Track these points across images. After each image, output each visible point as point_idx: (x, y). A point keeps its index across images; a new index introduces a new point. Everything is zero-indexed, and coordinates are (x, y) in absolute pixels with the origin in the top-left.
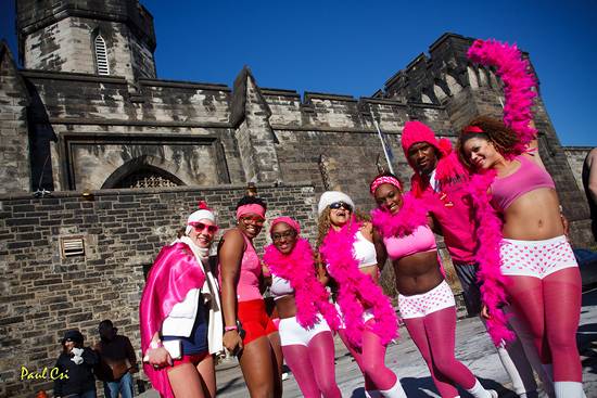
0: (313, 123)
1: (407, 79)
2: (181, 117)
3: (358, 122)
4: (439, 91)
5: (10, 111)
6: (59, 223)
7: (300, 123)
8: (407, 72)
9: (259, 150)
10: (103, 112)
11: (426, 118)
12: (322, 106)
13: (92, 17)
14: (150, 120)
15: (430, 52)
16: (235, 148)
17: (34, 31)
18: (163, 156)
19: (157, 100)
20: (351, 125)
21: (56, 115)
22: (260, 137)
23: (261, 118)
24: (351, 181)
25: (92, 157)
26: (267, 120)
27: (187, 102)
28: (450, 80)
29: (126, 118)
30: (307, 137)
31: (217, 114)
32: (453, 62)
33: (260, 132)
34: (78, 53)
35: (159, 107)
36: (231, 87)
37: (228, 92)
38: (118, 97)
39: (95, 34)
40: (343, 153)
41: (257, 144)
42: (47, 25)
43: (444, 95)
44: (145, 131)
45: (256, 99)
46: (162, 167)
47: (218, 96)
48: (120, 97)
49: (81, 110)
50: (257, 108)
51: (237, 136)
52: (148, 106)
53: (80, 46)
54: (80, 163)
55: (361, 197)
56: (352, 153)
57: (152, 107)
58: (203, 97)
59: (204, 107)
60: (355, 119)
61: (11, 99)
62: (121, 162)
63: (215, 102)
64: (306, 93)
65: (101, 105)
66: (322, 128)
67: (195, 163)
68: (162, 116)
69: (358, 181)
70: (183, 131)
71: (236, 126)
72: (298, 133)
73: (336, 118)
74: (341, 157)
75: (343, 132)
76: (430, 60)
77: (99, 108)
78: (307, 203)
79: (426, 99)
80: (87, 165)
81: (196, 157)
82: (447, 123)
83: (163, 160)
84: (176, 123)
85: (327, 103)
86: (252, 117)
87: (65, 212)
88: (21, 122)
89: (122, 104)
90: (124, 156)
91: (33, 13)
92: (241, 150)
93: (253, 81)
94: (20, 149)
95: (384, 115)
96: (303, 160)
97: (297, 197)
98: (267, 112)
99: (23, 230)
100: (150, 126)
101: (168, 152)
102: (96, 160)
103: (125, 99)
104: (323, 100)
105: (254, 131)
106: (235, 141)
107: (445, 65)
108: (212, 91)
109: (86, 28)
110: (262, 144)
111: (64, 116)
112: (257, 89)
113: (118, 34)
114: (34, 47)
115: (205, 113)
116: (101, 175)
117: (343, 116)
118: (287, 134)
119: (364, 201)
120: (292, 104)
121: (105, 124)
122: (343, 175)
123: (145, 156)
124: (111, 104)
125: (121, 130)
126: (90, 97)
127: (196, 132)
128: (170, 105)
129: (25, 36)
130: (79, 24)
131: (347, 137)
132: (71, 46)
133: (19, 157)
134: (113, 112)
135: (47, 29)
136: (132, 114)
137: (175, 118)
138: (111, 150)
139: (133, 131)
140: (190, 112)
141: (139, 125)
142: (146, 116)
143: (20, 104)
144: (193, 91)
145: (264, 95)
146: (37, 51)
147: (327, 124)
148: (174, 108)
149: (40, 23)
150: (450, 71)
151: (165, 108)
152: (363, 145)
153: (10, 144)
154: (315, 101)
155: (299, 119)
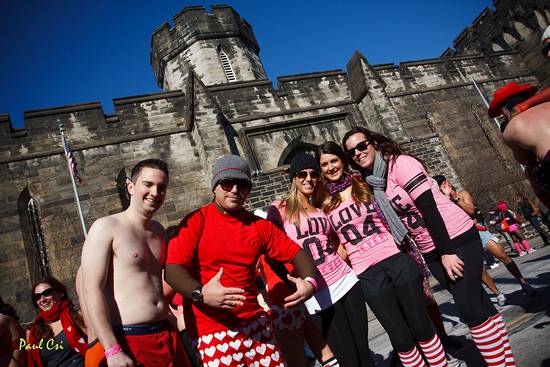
0: (414, 87)
1: (475, 33)
2: (316, 102)
3: (448, 79)
4: (509, 38)
5: (209, 119)
6: (273, 192)
7: (404, 89)
8: (474, 27)
9: (385, 116)
10: (262, 108)
11: (503, 64)
12: (418, 71)
13: (213, 38)
14: (296, 108)
15: (495, 5)
16: (362, 118)
17: (172, 58)
18: (313, 134)
19: (296, 91)
20: (443, 82)
21: (231, 117)
22: (383, 106)
23: (379, 90)
24: (455, 129)
25: (265, 143)
26: (383, 91)
27: (317, 89)
28: (519, 26)
29: (278, 110)
30: (413, 99)
31: (341, 94)
32: (520, 10)
33: (381, 102)
34: (211, 67)
35: (299, 97)
36: (345, 70)
37: (344, 74)
38: (268, 95)
39: (219, 50)
40: (444, 107)
41: (381, 112)
42: (181, 51)
43: (515, 40)
44: (295, 117)
45: (371, 76)
46: (313, 142)
47: (338, 79)
48: (270, 95)
49: (247, 109)
50: (374, 83)
51: (361, 109)
52: (291, 98)
53: (211, 62)
54: (259, 149)
55: (466, 141)
56: (450, 106)
57: (293, 98)
58: (328, 82)
59: (330, 91)
60: (445, 77)
61: (207, 110)
62: (285, 144)
63: (337, 85)
64: (401, 63)
65: (259, 103)
66: (423, 89)
67: (337, 135)
68: (303, 103)
69: (460, 128)
70: (321, 112)
71: (359, 100)
72: (406, 97)
73: (431, 80)
74: (443, 111)
75: (439, 89)
76: (496, 12)
77: (258, 106)
78: (437, 150)
79: (497, 48)
80: (264, 150)
81: (336, 130)
82: (522, 65)
83: (314, 137)
84: (315, 107)
85: (420, 68)
86: (373, 91)
87: (275, 184)
88: (219, 126)
89: (272, 100)
90: (287, 139)
91: (169, 44)
92: (367, 119)
93: (365, 61)
94: (223, 145)
95: (468, 69)
96: (414, 118)
97: (428, 147)
98: (382, 84)
99: (253, 201)
100: (297, 113)
101: (315, 130)
102: (268, 146)
103: (274, 95)
104: (417, 66)
105: (377, 101)
106: (361, 113)
107: (511, 14)
108: (332, 76)
109: (211, 47)
110: (385, 111)
111: (236, 117)
112: (371, 68)
113: (235, 47)
114: (174, 70)
115: (332, 95)
116: (275, 156)
117: (435, 76)
118: (397, 100)
119: (469, 144)
120: (394, 74)
121: (266, 117)
122: (447, 126)
123: (300, 137)
124: (265, 101)
125: (278, 119)
126: (250, 99)
127: (331, 111)
128: (306, 94)
129: (165, 63)
130: (206, 45)
131: (444, 93)
132: (205, 63)
133: (225, 151)
134: (268, 107)
135: (181, 54)
136: (282, 106)
137: (312, 103)
138: (277, 135)
139: (287, 119)
140: (322, 96)
141: (290, 114)
142: (291, 106)
143: (214, 112)
144: (318, 79)
145: (376, 71)
146: (178, 73)
147: (425, 86)
148: (309, 96)
149: (176, 51)
150: (517, 18)
151: (303, 97)
152: (458, 97)
153: (216, 144)
154: (411, 68)
155: (402, 85)
